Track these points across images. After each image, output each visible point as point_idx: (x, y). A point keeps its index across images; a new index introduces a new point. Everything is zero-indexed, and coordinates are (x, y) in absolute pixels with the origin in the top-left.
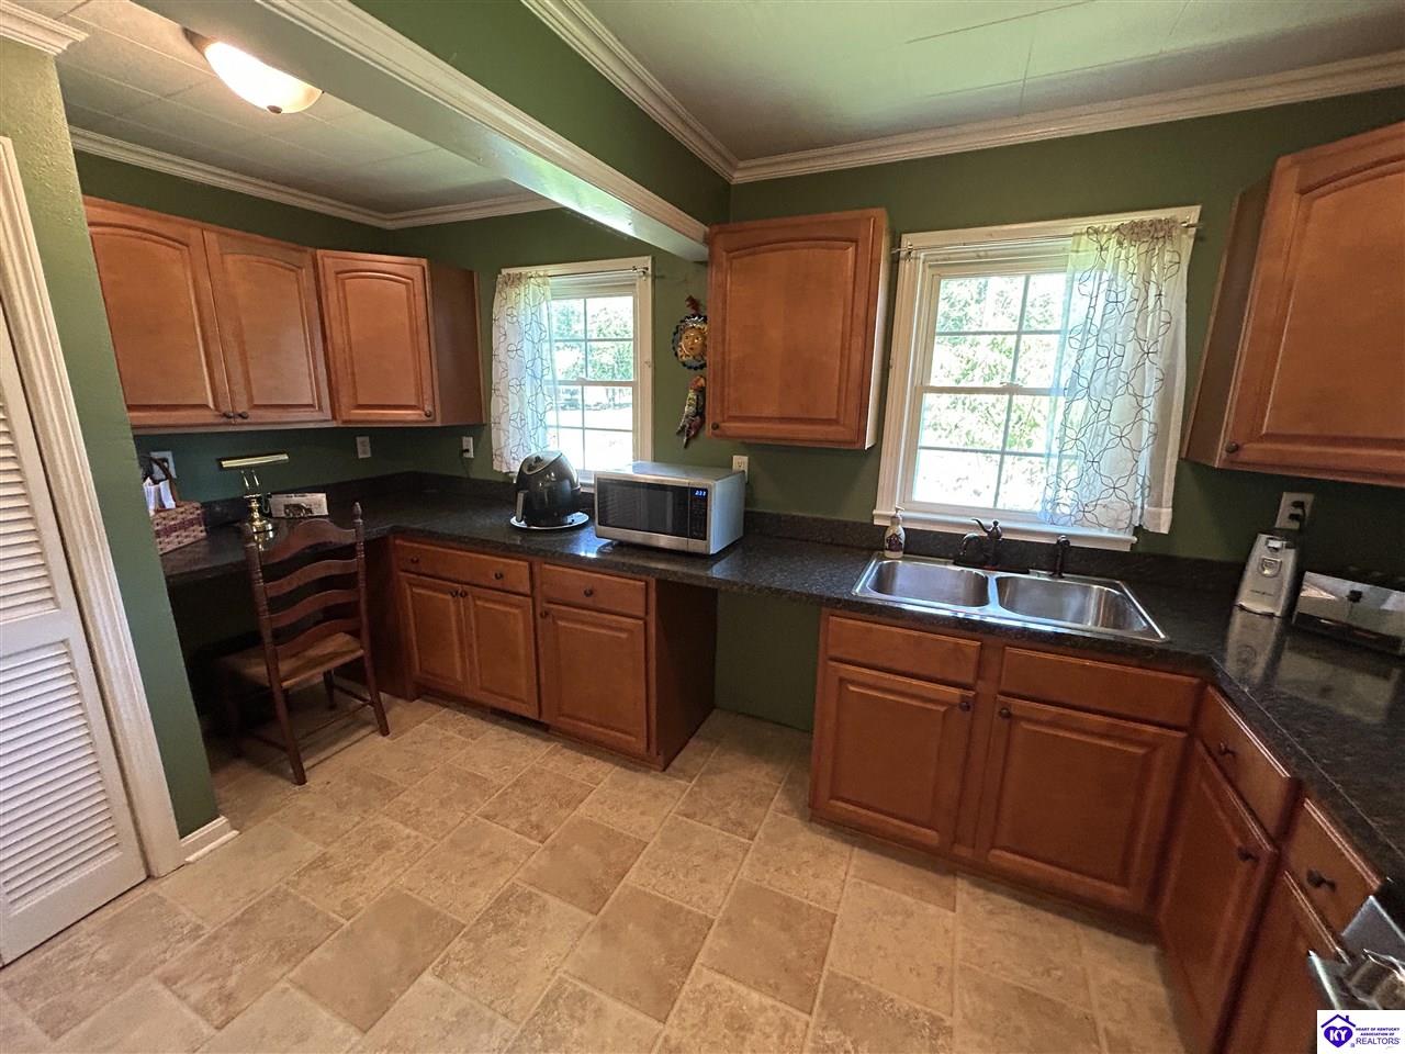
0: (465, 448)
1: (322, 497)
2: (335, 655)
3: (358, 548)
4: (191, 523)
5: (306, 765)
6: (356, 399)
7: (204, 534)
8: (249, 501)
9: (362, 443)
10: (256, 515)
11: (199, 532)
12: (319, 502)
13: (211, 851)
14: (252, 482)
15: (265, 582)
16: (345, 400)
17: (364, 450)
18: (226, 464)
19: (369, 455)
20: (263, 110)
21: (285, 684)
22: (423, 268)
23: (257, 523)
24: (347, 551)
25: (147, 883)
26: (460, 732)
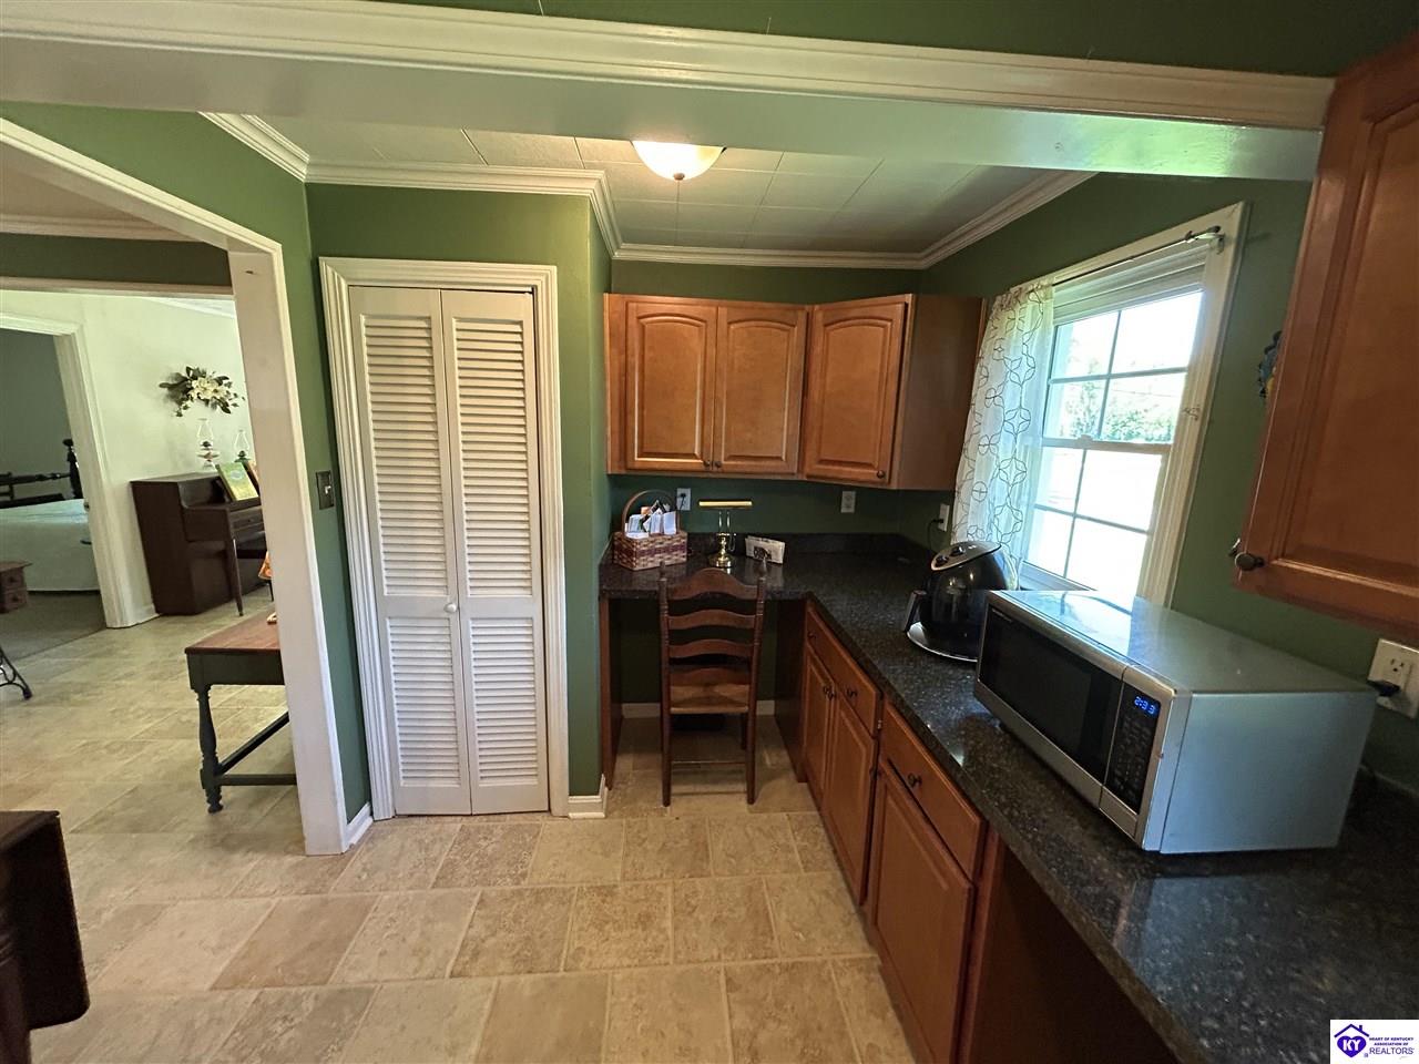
0: (941, 517)
1: (780, 546)
2: (731, 702)
3: (758, 606)
4: (675, 548)
5: (675, 789)
6: (819, 453)
7: (685, 559)
8: (720, 539)
9: (848, 498)
10: (723, 552)
11: (681, 557)
12: (777, 549)
13: (584, 819)
14: (724, 522)
15: (670, 614)
16: (811, 454)
17: (848, 504)
18: (701, 504)
19: (852, 510)
20: (669, 180)
21: (673, 709)
22: (906, 305)
23: (722, 559)
24: (747, 607)
25: (545, 814)
26: (802, 850)
